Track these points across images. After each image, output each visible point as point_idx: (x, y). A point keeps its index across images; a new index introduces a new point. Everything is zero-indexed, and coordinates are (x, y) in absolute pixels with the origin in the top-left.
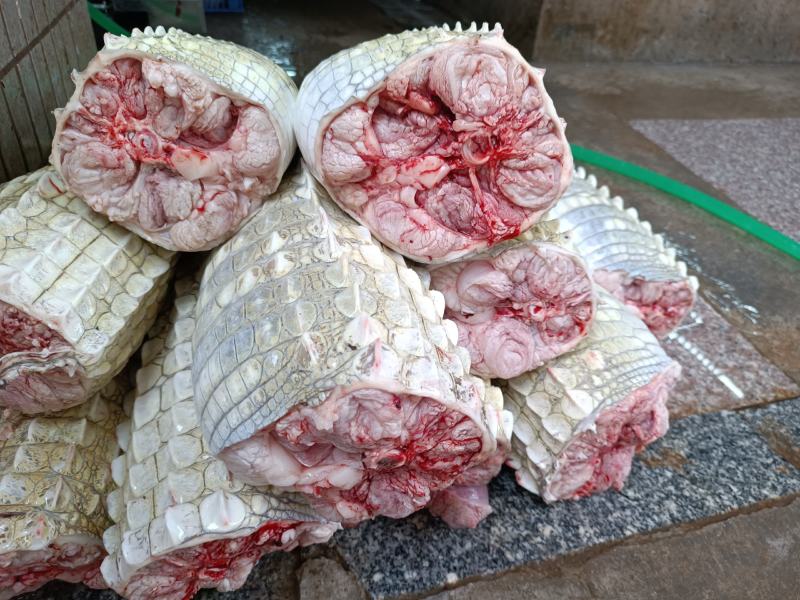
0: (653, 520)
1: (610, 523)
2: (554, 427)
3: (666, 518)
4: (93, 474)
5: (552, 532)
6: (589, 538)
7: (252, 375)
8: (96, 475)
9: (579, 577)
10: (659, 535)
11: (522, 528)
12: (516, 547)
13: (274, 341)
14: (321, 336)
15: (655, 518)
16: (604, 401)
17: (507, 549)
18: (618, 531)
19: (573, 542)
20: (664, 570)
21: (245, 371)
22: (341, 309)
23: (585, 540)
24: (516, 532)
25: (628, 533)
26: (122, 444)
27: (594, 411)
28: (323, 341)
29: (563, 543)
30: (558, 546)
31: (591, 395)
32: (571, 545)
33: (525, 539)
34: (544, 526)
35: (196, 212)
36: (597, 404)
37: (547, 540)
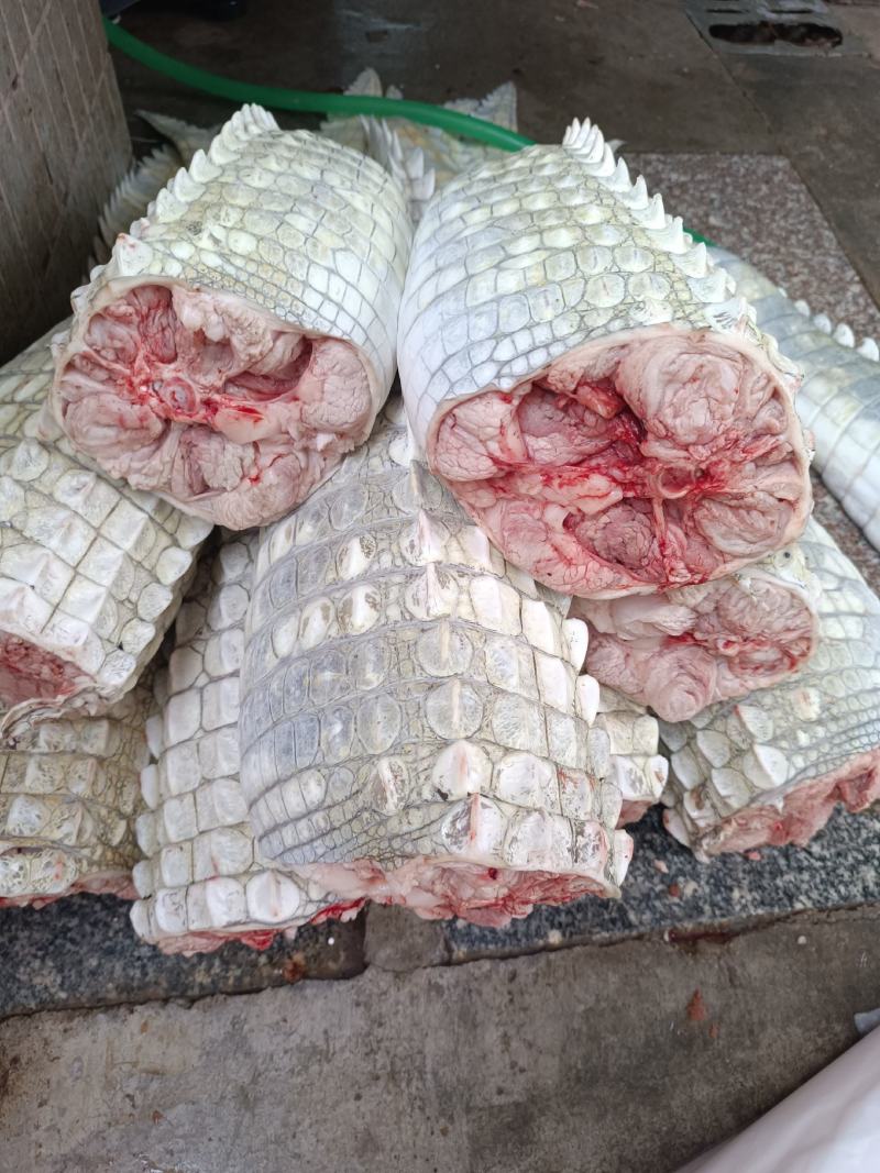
0: (838, 892)
1: (777, 888)
2: (726, 786)
3: (856, 890)
4: (119, 793)
5: (695, 891)
6: (744, 907)
7: (315, 792)
8: (121, 793)
9: (719, 958)
10: (843, 914)
11: (656, 880)
12: (644, 905)
13: (344, 753)
14: (403, 767)
15: (842, 889)
16: (805, 770)
17: (632, 907)
18: (786, 901)
19: (721, 908)
20: (836, 964)
21: (306, 784)
22: (432, 721)
23: (738, 908)
24: (647, 884)
25: (799, 906)
26: (154, 748)
27: (787, 782)
28: (405, 776)
29: (707, 908)
30: (701, 912)
31: (788, 759)
32: (717, 912)
33: (658, 896)
34: (686, 881)
35: (247, 482)
36: (793, 772)
37: (687, 902)
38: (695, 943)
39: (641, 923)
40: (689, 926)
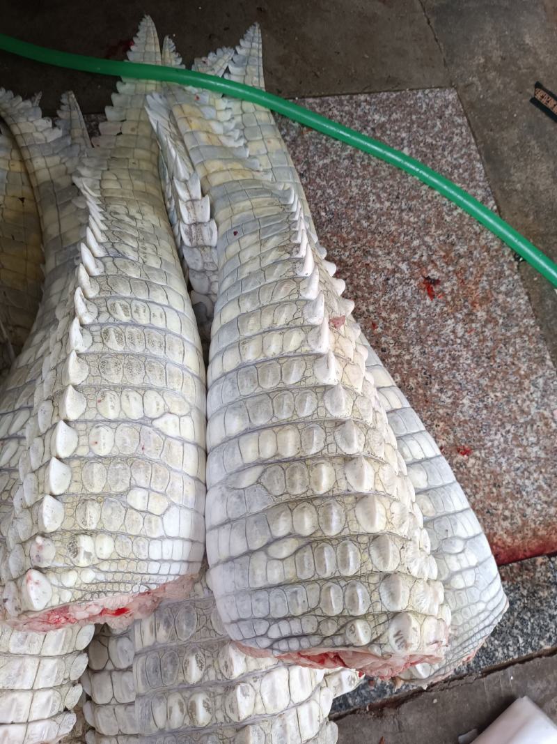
9: (394, 717)
12: (356, 693)
17: (350, 695)
33: (363, 687)
38: (382, 710)
39: (355, 704)
40: (379, 701)
